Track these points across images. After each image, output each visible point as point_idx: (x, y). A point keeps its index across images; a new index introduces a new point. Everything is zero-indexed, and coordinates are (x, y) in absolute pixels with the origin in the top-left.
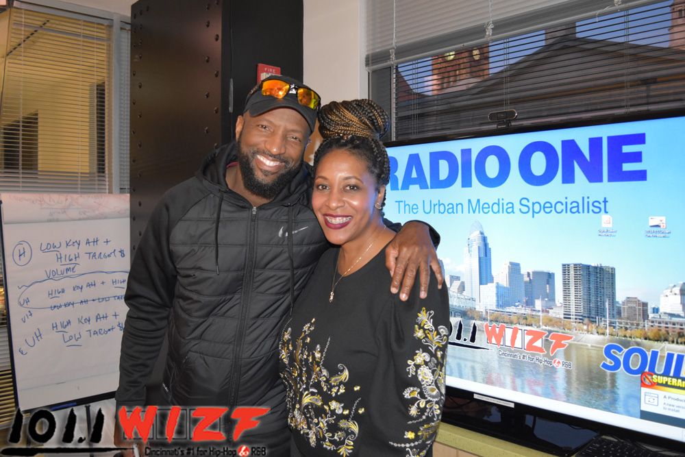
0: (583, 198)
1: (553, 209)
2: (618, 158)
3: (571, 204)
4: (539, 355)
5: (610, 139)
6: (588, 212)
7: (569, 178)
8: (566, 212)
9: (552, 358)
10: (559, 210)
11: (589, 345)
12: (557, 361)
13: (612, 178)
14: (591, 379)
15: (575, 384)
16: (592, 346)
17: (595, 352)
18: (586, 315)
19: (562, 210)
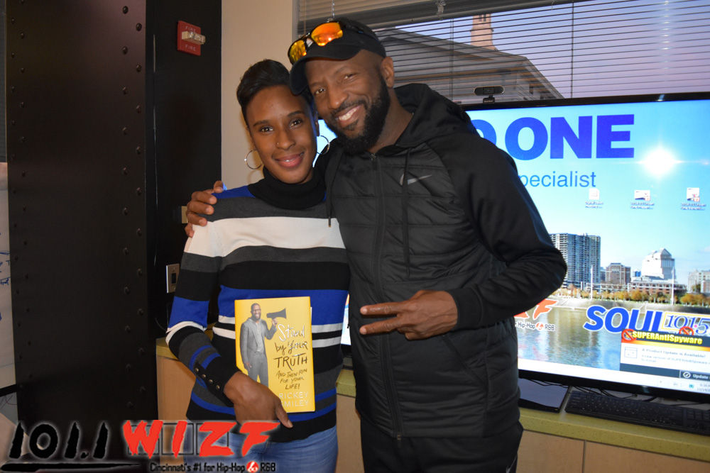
0: (571, 172)
1: (540, 182)
2: (606, 136)
3: (559, 178)
4: (522, 320)
5: (600, 118)
6: (576, 185)
7: (557, 153)
8: (554, 185)
9: (535, 322)
10: (546, 183)
11: (573, 308)
12: (540, 325)
13: (600, 155)
14: (574, 338)
15: (557, 344)
16: (575, 309)
17: (578, 314)
18: (571, 281)
19: (550, 184)
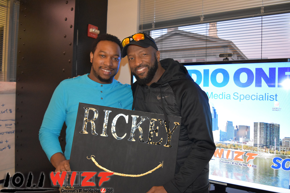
0: (265, 94)
1: (250, 98)
2: (283, 77)
3: (259, 96)
4: (241, 162)
5: (279, 69)
6: (268, 100)
7: (258, 84)
8: (257, 99)
9: (247, 164)
10: (253, 98)
11: (266, 158)
12: (249, 165)
14: (266, 172)
15: (258, 175)
16: (267, 158)
17: (269, 161)
18: (265, 145)
19: (255, 99)
